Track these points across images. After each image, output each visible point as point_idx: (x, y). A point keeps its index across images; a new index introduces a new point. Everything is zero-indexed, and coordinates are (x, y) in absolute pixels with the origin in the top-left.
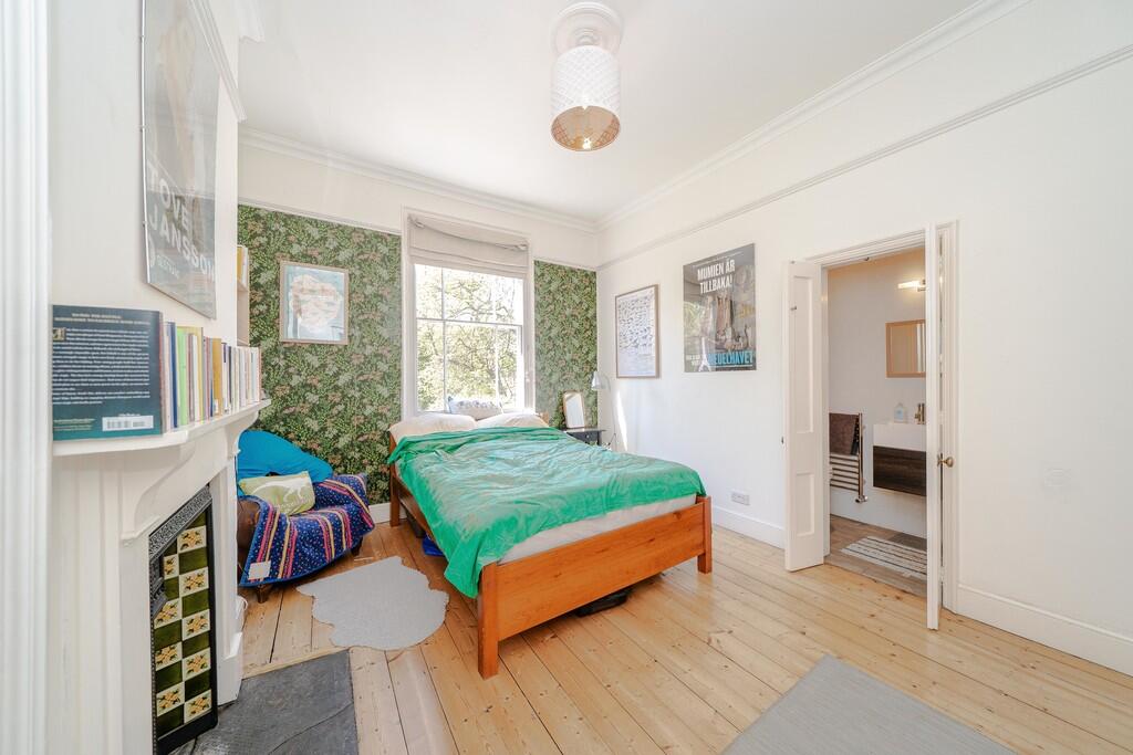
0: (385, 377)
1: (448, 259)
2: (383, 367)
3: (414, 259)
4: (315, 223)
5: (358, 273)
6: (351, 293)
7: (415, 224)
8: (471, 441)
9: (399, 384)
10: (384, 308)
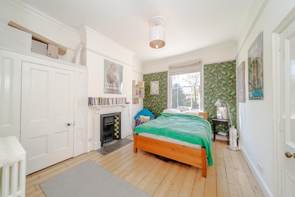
0: (165, 100)
1: (178, 73)
2: (165, 98)
3: (170, 75)
4: (154, 74)
5: (161, 81)
6: (160, 85)
7: (170, 68)
8: (172, 116)
9: (167, 102)
10: (165, 87)
